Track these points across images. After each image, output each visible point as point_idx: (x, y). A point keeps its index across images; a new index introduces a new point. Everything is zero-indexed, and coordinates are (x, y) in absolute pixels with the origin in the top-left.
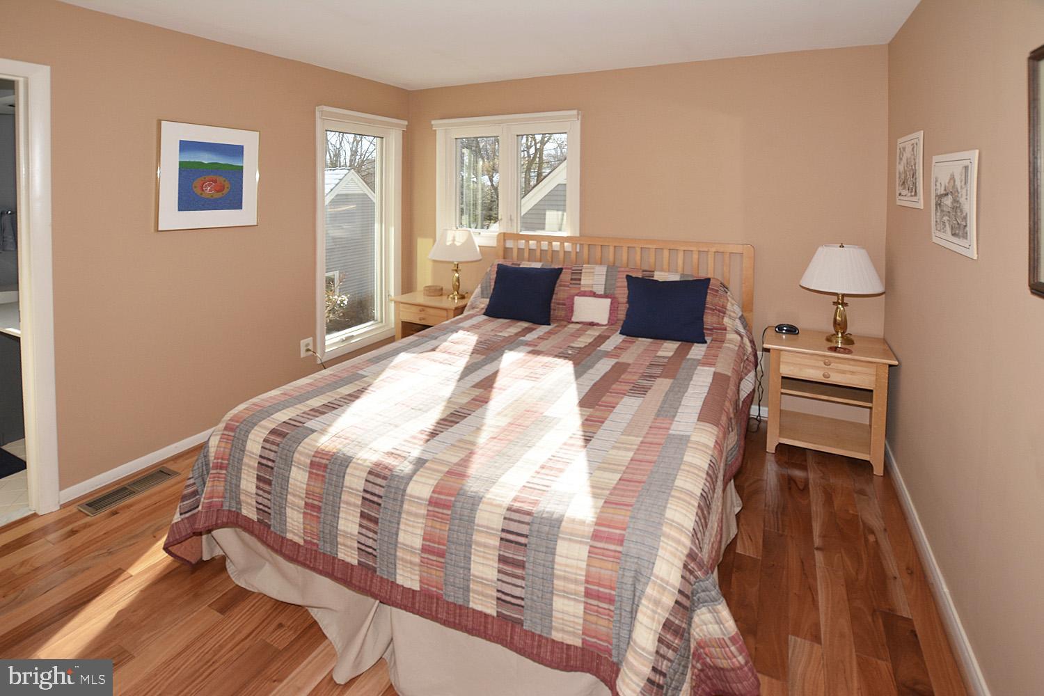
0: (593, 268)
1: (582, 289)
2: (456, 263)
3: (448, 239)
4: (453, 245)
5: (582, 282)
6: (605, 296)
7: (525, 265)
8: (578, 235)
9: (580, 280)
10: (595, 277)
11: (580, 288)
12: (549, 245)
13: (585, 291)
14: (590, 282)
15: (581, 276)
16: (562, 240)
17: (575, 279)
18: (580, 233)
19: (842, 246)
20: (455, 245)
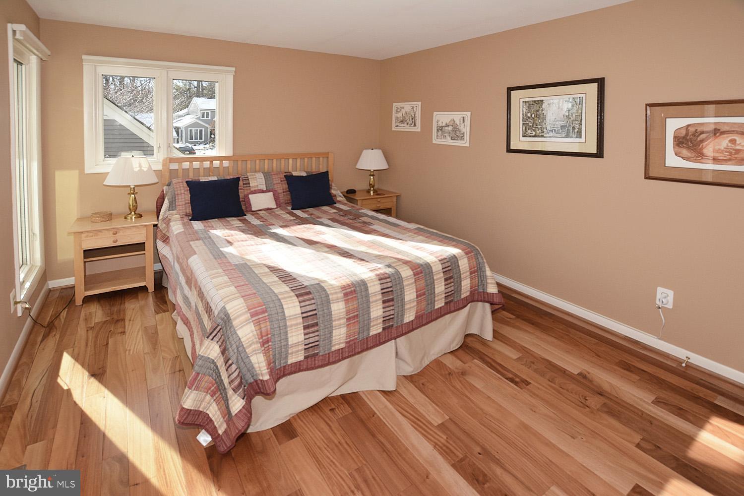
0: (255, 175)
1: (252, 189)
2: (132, 187)
3: (134, 166)
4: (141, 171)
5: (251, 185)
6: (267, 191)
7: (203, 179)
8: (232, 155)
9: (249, 183)
10: (257, 181)
11: (250, 189)
12: (210, 164)
13: (255, 190)
14: (256, 184)
15: (249, 181)
16: (221, 159)
17: (246, 184)
18: (233, 154)
19: (372, 149)
20: (143, 170)
